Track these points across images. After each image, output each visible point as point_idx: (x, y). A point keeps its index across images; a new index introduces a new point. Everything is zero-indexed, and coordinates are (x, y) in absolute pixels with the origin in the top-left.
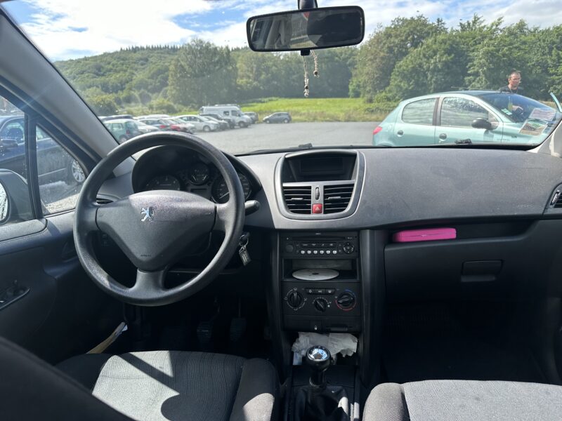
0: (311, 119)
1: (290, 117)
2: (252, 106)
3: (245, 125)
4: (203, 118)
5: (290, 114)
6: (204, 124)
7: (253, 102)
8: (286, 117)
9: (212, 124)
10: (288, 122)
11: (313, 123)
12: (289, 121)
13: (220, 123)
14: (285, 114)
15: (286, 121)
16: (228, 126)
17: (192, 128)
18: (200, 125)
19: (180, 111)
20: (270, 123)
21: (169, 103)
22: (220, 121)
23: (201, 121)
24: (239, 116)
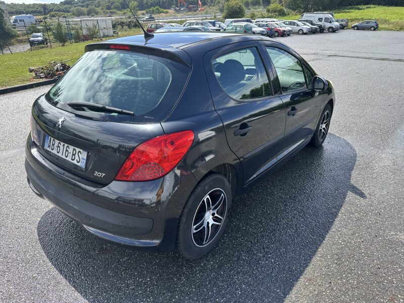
0: (398, 28)
1: (377, 25)
2: (349, 12)
3: (333, 30)
4: (300, 23)
5: (378, 23)
6: (299, 28)
7: (352, 9)
8: (374, 25)
9: (306, 28)
10: (374, 30)
11: (398, 32)
12: (376, 28)
13: (312, 28)
14: (373, 22)
15: (372, 29)
16: (319, 30)
17: (290, 31)
18: (296, 28)
19: (288, 14)
20: (358, 29)
21: (282, 7)
22: (313, 26)
23: (298, 25)
24: (330, 22)
